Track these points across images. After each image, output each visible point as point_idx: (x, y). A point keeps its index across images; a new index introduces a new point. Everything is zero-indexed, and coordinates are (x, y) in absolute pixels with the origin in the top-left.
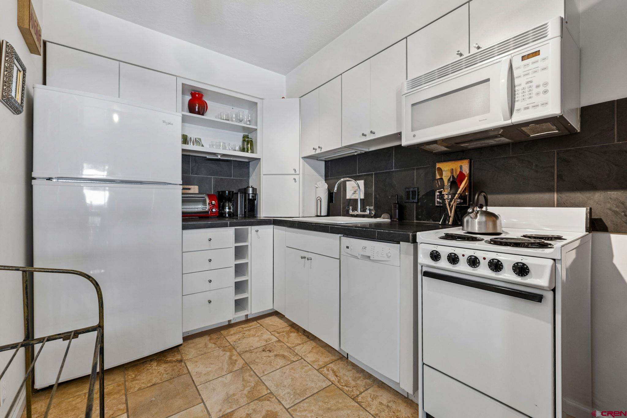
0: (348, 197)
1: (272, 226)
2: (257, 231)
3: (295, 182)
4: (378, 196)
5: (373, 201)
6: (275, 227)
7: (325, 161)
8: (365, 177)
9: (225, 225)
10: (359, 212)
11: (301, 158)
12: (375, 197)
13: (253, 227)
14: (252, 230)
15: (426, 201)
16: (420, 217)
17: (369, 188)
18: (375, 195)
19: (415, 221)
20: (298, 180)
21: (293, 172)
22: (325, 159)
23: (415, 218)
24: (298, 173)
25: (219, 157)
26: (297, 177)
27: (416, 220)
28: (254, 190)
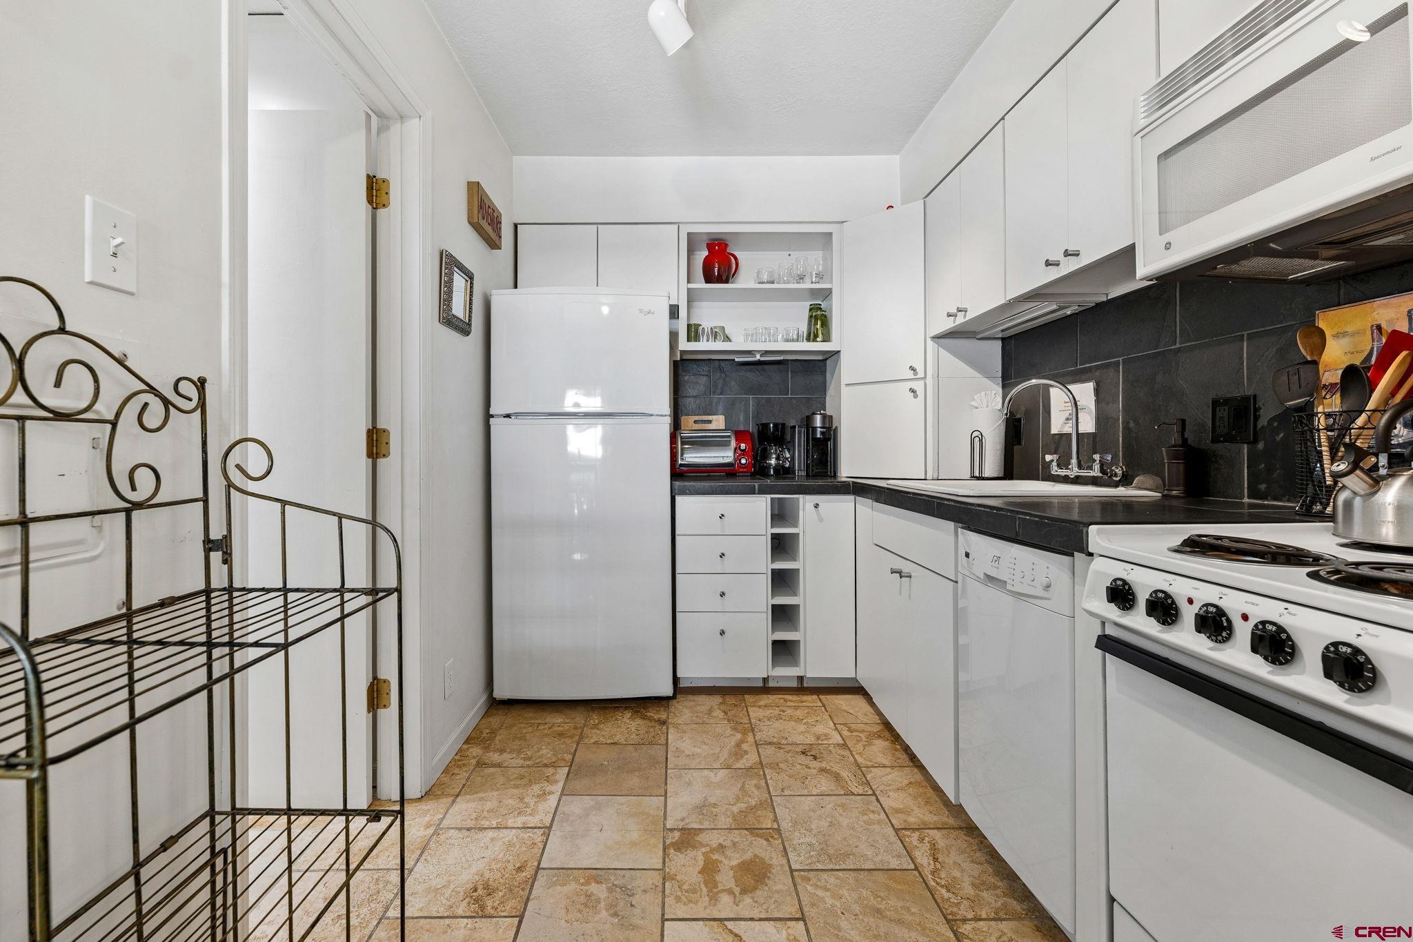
0: (1054, 430)
1: (852, 497)
2: (816, 506)
3: (916, 396)
4: (1132, 425)
5: (1121, 439)
6: (858, 498)
7: (1003, 339)
8: (1098, 373)
9: (751, 491)
10: (1074, 471)
11: (929, 340)
12: (1126, 428)
13: (808, 497)
14: (806, 503)
15: (1282, 435)
16: (1263, 487)
17: (1108, 404)
18: (1126, 423)
19: (1246, 500)
20: (920, 392)
21: (910, 374)
22: (1002, 331)
23: (1246, 491)
24: (921, 375)
25: (758, 357)
26: (918, 386)
27: (1249, 497)
28: (827, 419)
